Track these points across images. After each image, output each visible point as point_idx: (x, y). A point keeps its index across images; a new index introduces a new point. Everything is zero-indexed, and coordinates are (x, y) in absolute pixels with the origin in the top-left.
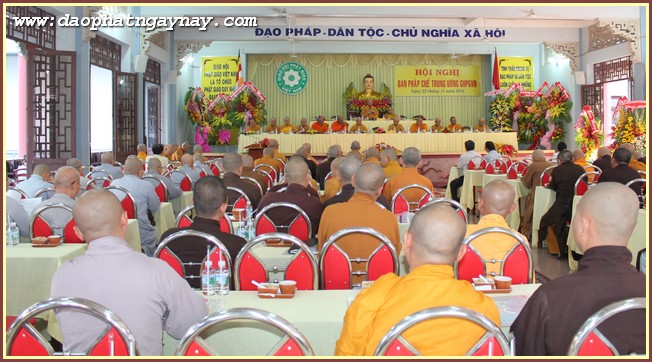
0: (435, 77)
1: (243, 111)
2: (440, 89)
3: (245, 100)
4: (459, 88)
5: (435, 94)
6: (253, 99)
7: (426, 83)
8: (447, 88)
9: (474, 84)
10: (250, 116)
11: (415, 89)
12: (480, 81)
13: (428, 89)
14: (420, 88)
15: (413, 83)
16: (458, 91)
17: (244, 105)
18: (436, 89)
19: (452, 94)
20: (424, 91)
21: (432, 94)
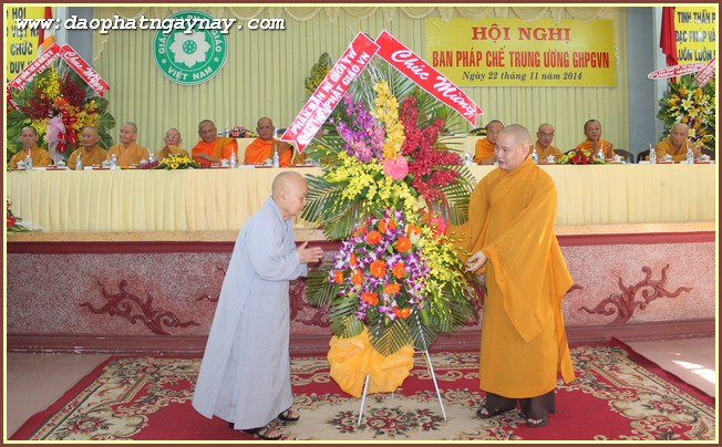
0: (515, 44)
1: (45, 115)
2: (528, 70)
3: (53, 90)
4: (571, 69)
5: (517, 82)
6: (75, 89)
7: (496, 59)
8: (543, 70)
9: (603, 60)
10: (62, 127)
11: (472, 70)
12: (616, 56)
13: (500, 70)
14: (483, 68)
15: (467, 58)
16: (568, 76)
17: (48, 102)
18: (520, 70)
19: (553, 82)
20: (493, 76)
21: (507, 82)
